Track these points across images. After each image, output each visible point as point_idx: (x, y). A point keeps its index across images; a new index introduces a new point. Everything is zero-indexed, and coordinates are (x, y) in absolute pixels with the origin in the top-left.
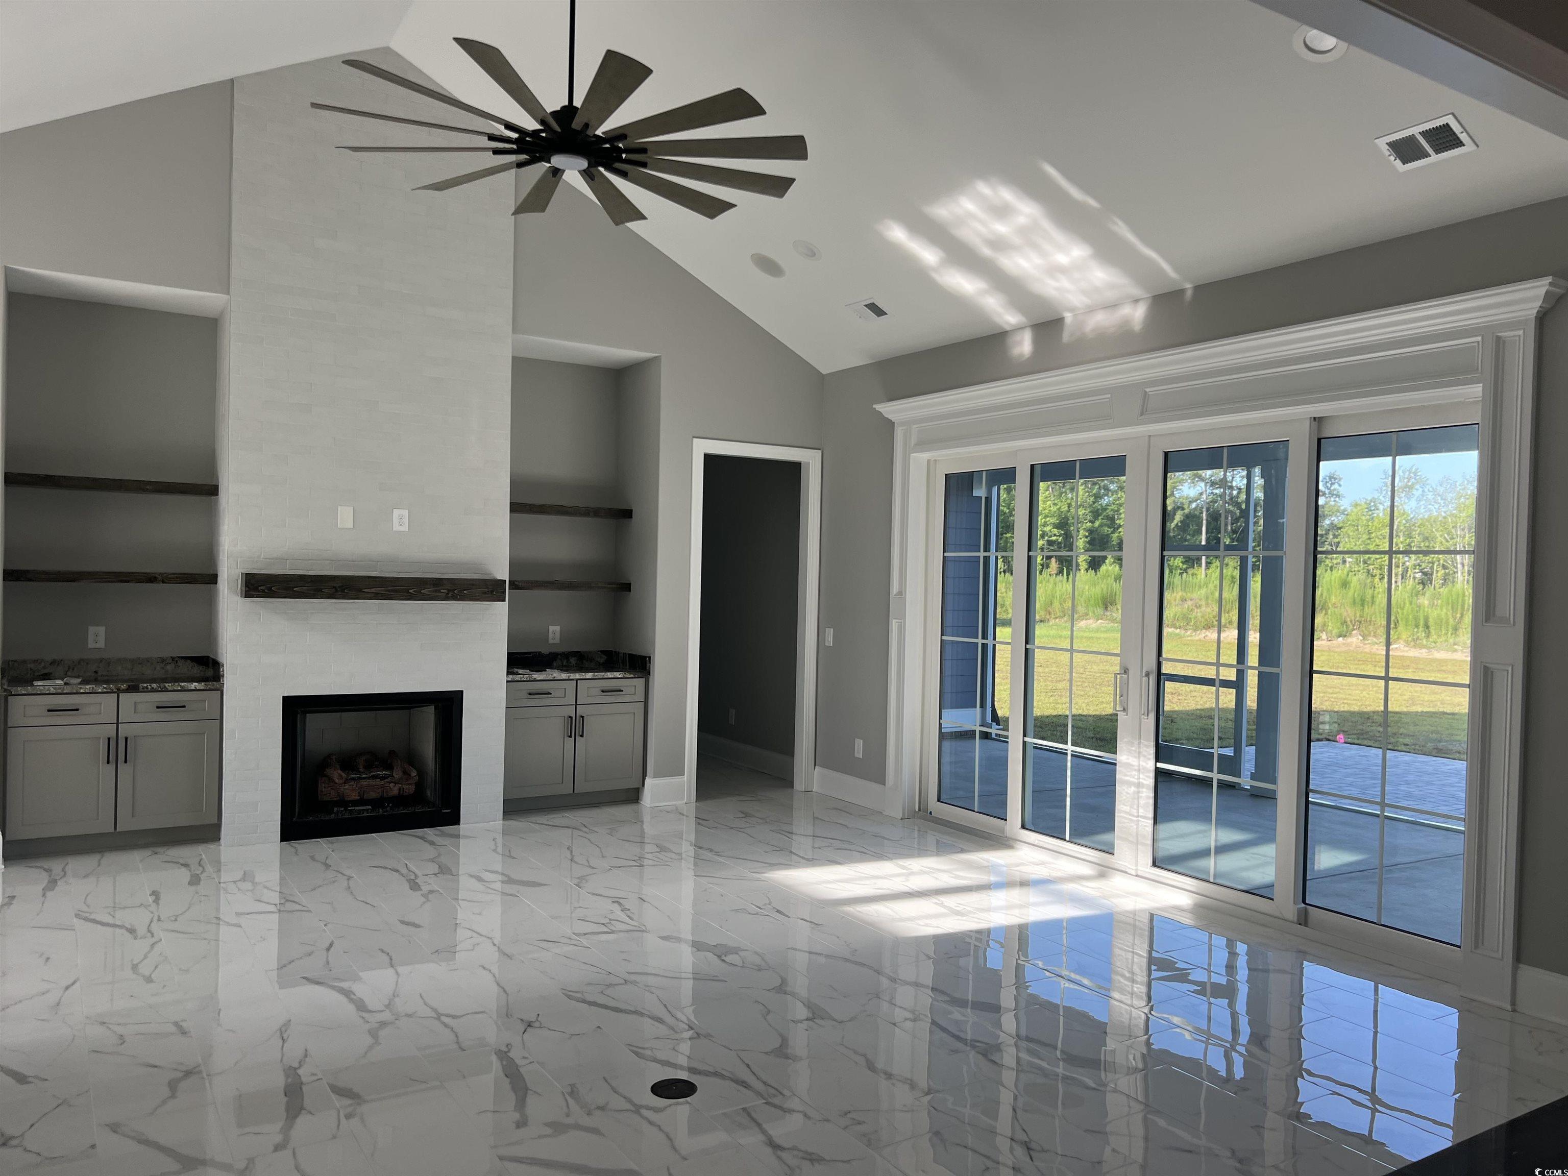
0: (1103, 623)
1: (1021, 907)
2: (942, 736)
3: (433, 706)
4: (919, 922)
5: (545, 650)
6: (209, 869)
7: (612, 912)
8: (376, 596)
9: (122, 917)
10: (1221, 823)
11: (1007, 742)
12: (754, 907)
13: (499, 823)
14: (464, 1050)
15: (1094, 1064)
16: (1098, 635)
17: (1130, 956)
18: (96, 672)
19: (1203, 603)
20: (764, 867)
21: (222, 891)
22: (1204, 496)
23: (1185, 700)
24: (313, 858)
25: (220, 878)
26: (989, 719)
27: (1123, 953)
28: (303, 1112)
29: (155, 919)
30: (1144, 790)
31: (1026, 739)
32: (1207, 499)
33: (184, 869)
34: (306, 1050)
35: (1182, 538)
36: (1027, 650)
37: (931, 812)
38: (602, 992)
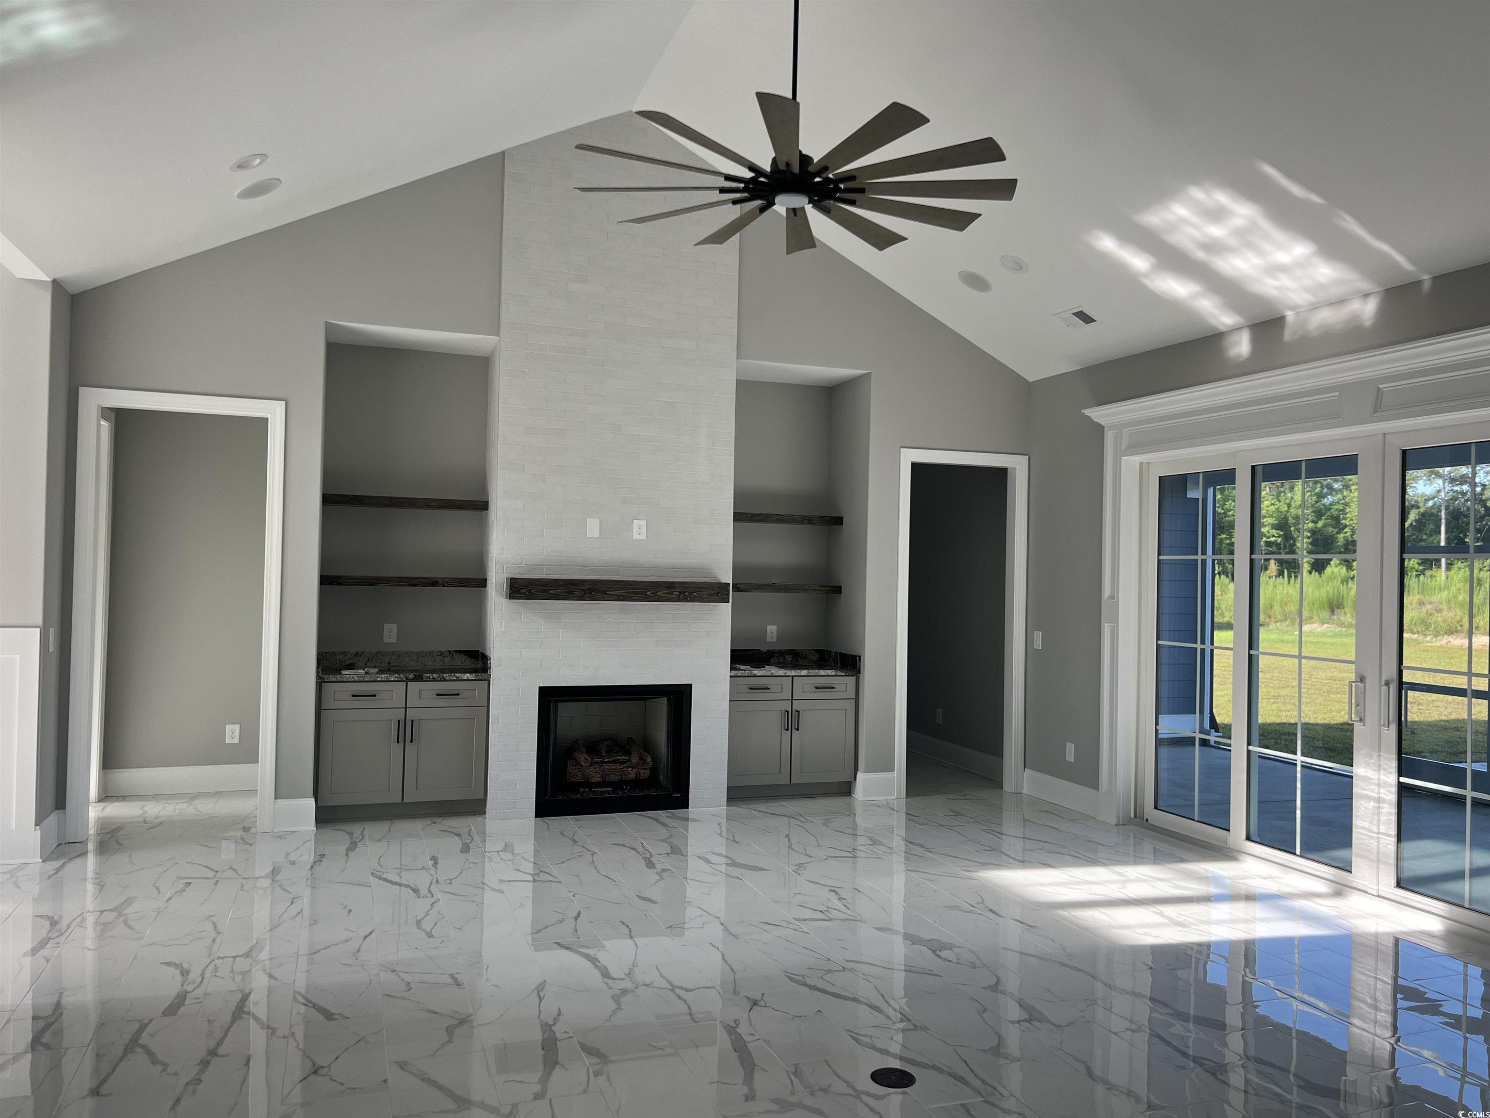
0: (1330, 628)
1: (1246, 921)
2: (1159, 742)
3: (666, 698)
4: (1138, 931)
5: (764, 648)
6: (477, 838)
7: (829, 900)
8: (619, 598)
9: (408, 878)
10: (1476, 844)
11: (1230, 750)
12: (967, 904)
13: (723, 809)
14: (696, 1022)
15: (1333, 1094)
16: (1322, 640)
17: (1372, 981)
18: (389, 663)
19: (1445, 607)
20: (976, 866)
21: (486, 859)
22: (1442, 494)
23: (1427, 710)
24: (562, 833)
25: (485, 847)
26: (1207, 726)
27: (1364, 978)
28: (558, 1066)
29: (434, 882)
30: (1385, 805)
31: (1251, 748)
32: (1446, 496)
33: (457, 838)
34: (559, 1009)
35: (1417, 537)
36: (1250, 656)
37: (1147, 820)
38: (822, 978)
